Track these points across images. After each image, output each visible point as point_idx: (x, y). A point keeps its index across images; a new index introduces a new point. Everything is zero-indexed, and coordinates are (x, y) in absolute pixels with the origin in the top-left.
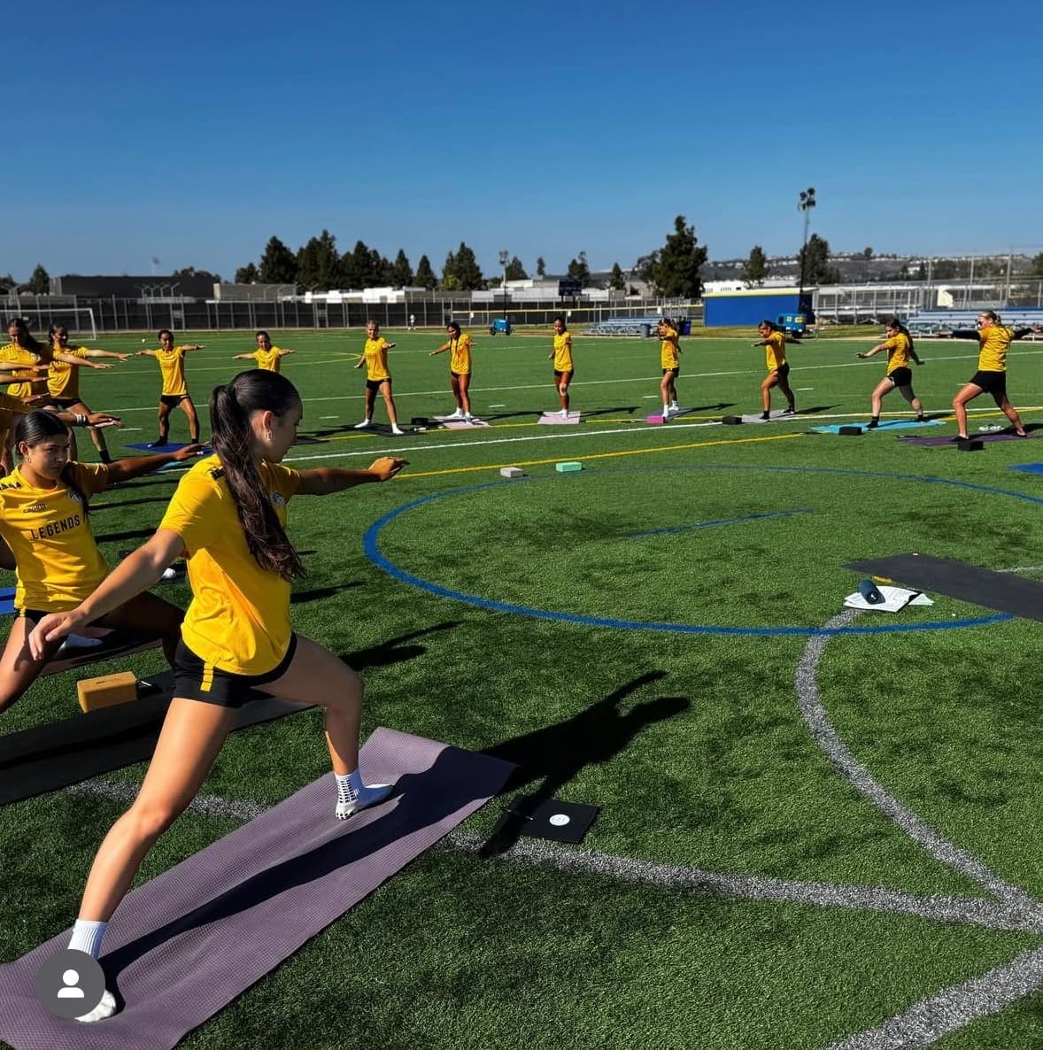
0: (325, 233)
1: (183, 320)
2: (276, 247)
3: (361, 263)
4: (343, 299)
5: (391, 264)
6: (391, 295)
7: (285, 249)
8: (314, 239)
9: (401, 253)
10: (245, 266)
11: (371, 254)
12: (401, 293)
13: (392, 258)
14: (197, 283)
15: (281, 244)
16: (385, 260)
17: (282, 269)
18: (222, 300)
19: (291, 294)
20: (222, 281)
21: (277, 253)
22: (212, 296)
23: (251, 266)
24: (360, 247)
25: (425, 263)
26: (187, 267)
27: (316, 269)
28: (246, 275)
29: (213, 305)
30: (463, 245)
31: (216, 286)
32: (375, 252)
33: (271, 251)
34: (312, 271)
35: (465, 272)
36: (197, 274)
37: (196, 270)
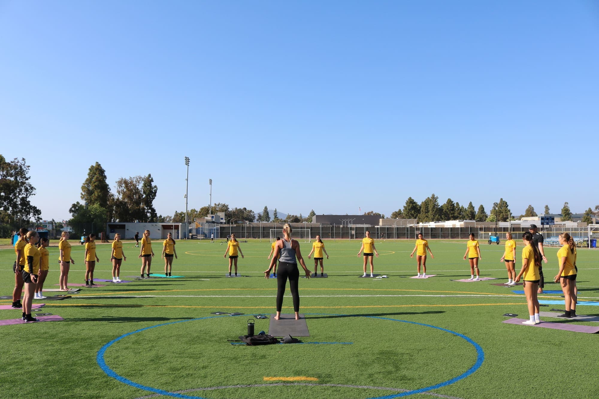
0: (433, 195)
1: (355, 235)
2: (411, 203)
3: (450, 209)
4: (435, 226)
5: (466, 209)
6: (457, 224)
7: (415, 203)
8: (429, 198)
9: (471, 203)
10: (397, 211)
11: (455, 205)
12: (462, 223)
13: (466, 206)
14: (373, 218)
15: (413, 200)
16: (463, 207)
17: (413, 212)
18: (382, 226)
19: (413, 224)
20: (385, 218)
21: (411, 205)
22: (378, 224)
23: (400, 210)
24: (450, 202)
25: (482, 209)
26: (370, 211)
27: (428, 212)
28: (397, 215)
29: (378, 228)
30: (502, 199)
31: (381, 220)
32: (457, 204)
33: (408, 204)
34: (426, 212)
35: (502, 213)
36: (374, 214)
37: (374, 213)
